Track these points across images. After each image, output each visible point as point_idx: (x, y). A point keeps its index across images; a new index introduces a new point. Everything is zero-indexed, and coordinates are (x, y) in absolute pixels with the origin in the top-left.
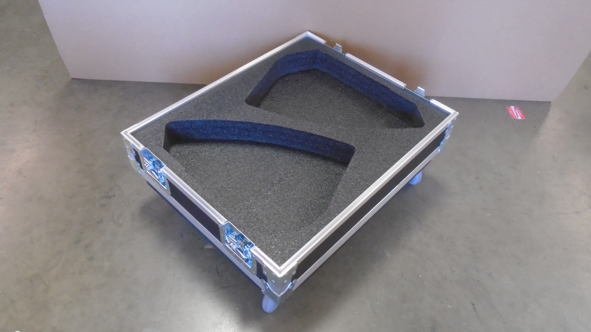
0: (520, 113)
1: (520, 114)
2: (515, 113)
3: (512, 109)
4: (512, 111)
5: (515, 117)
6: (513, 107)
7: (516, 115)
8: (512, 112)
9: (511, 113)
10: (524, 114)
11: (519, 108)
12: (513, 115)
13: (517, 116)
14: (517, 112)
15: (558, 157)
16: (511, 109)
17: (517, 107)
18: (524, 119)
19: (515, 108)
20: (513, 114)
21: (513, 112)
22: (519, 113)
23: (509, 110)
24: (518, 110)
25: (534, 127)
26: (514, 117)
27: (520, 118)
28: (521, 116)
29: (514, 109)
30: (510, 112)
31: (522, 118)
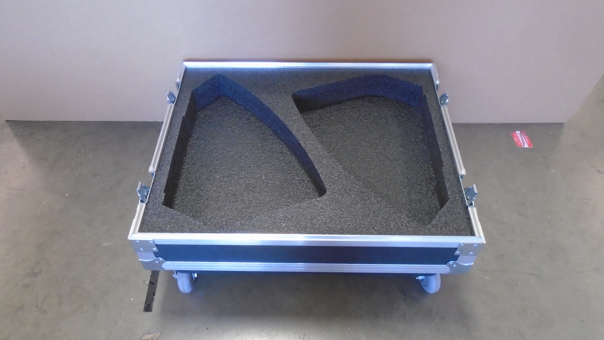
0: (527, 139)
1: (527, 141)
2: (521, 140)
3: (518, 135)
4: (517, 137)
5: (521, 145)
6: (518, 132)
7: (522, 142)
8: (517, 139)
9: (516, 141)
10: (531, 141)
11: (525, 133)
12: (519, 143)
13: (523, 143)
14: (524, 139)
15: (572, 196)
16: (516, 134)
17: (523, 131)
18: (532, 147)
19: (521, 133)
20: (518, 141)
21: (519, 140)
22: (525, 139)
23: (514, 136)
24: (525, 136)
25: (544, 157)
26: (519, 145)
27: (526, 146)
28: (527, 143)
29: (520, 135)
30: (515, 138)
31: (529, 145)
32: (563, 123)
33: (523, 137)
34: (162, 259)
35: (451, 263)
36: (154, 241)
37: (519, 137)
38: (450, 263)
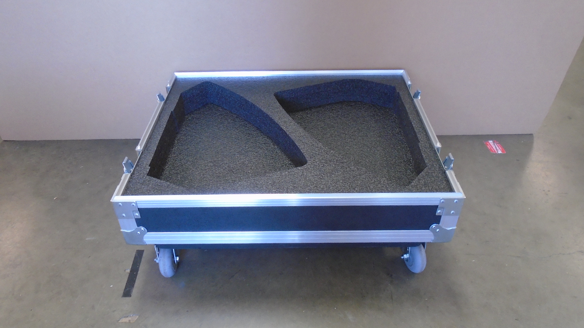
0: (499, 147)
1: (500, 148)
2: (494, 147)
3: (491, 144)
5: (495, 151)
6: (491, 142)
7: (495, 149)
8: (491, 147)
9: (489, 148)
10: (504, 148)
11: (498, 142)
12: (493, 150)
13: (497, 150)
14: (497, 147)
15: (549, 191)
16: (489, 143)
17: (495, 141)
18: (505, 153)
19: (494, 142)
20: (492, 148)
21: (492, 147)
22: (498, 147)
23: (488, 145)
24: (498, 144)
25: (518, 160)
26: (493, 152)
27: (500, 152)
28: (501, 150)
29: (493, 144)
31: (502, 152)
32: (531, 134)
33: (496, 145)
34: (144, 229)
35: (434, 227)
36: (136, 203)
37: (492, 146)
38: (432, 226)
